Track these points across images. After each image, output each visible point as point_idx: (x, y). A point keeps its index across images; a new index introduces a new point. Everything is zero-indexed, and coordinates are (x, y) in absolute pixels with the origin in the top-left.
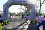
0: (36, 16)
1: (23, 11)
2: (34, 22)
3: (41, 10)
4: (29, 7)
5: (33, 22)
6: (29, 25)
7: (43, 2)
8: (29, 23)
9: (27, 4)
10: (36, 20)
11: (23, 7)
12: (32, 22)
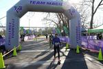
0: (82, 38)
1: (53, 25)
2: (78, 51)
3: (95, 24)
4: (66, 15)
5: (76, 50)
6: (67, 57)
7: (99, 5)
8: (67, 54)
9: (62, 8)
10: (83, 46)
11: (54, 17)
12: (73, 50)
